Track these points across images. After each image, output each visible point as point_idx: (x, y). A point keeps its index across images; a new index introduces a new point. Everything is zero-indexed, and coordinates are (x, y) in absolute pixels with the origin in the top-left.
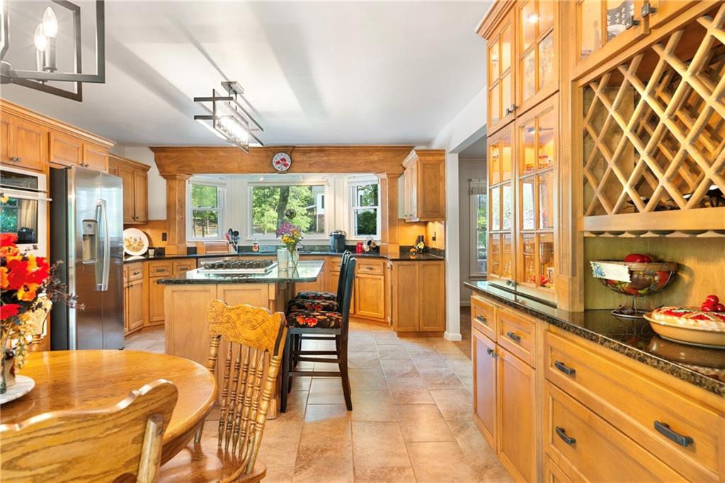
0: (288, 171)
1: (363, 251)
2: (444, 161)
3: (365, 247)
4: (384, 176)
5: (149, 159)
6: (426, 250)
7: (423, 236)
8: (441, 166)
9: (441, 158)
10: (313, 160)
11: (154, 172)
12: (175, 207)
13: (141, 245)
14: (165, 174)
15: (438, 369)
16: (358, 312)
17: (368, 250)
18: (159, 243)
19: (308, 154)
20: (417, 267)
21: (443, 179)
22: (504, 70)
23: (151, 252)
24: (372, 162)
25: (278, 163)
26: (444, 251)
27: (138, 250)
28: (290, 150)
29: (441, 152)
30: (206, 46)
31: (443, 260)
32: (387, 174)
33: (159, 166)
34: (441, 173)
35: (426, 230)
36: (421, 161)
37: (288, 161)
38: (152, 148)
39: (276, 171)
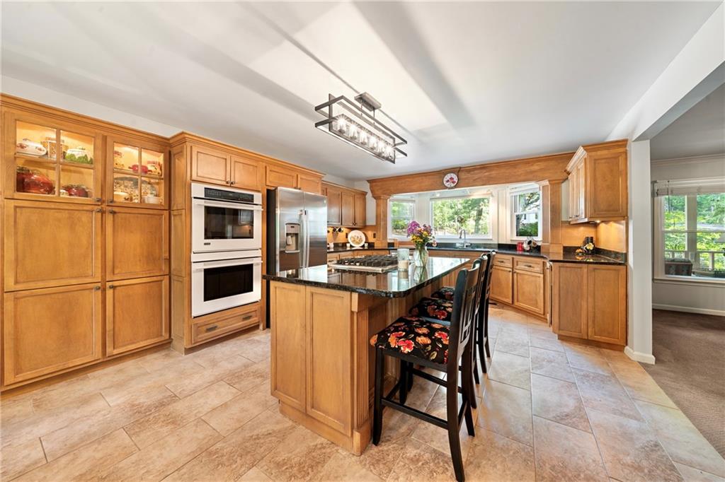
0: (455, 187)
1: (524, 250)
2: (626, 153)
3: (526, 246)
4: (546, 183)
5: (366, 187)
6: (597, 251)
7: (592, 238)
8: (621, 159)
9: (621, 150)
10: (476, 177)
11: (369, 196)
12: (381, 217)
13: (361, 240)
14: (376, 197)
16: (516, 303)
17: (528, 249)
18: (371, 240)
19: (472, 173)
20: (585, 270)
21: (625, 174)
23: (366, 245)
24: (532, 172)
25: (448, 181)
26: (626, 255)
27: (359, 243)
28: (457, 170)
29: (623, 143)
31: (625, 263)
32: (549, 181)
33: (372, 191)
34: (622, 167)
35: (596, 232)
36: (590, 156)
37: (456, 179)
38: (368, 181)
39: (446, 188)
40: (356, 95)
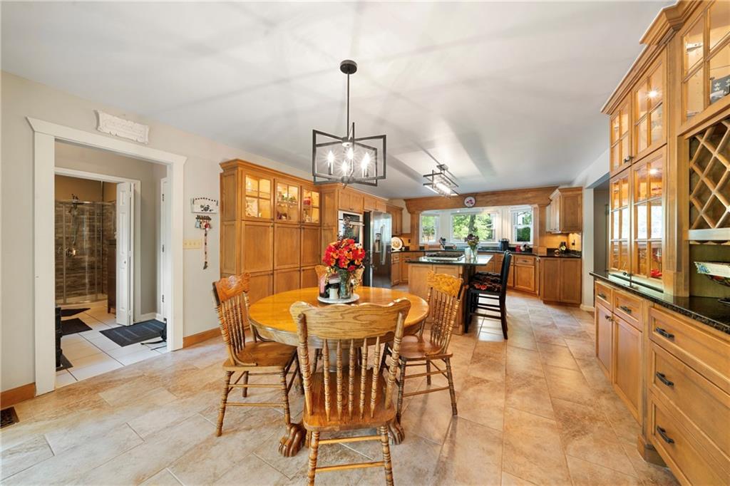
0: (473, 206)
1: (521, 251)
2: (582, 194)
3: (522, 248)
4: (536, 206)
5: (403, 204)
6: (567, 251)
7: (565, 243)
8: (579, 198)
9: (579, 192)
10: (488, 200)
11: (405, 211)
12: (415, 227)
13: (399, 245)
14: (409, 212)
15: (572, 327)
16: (516, 286)
17: (524, 250)
18: (407, 244)
19: (485, 197)
20: (559, 261)
21: (581, 206)
22: (623, 133)
23: (403, 248)
24: (526, 198)
25: (468, 202)
26: (581, 252)
27: (397, 247)
28: (475, 195)
29: (580, 189)
30: (430, 151)
31: (581, 258)
32: (539, 205)
33: (407, 208)
34: (579, 202)
35: (568, 239)
36: (563, 195)
37: (474, 201)
38: (405, 200)
39: (466, 207)
40: (438, 164)
